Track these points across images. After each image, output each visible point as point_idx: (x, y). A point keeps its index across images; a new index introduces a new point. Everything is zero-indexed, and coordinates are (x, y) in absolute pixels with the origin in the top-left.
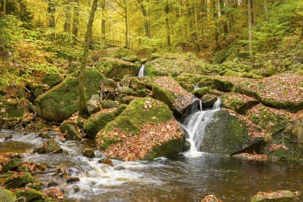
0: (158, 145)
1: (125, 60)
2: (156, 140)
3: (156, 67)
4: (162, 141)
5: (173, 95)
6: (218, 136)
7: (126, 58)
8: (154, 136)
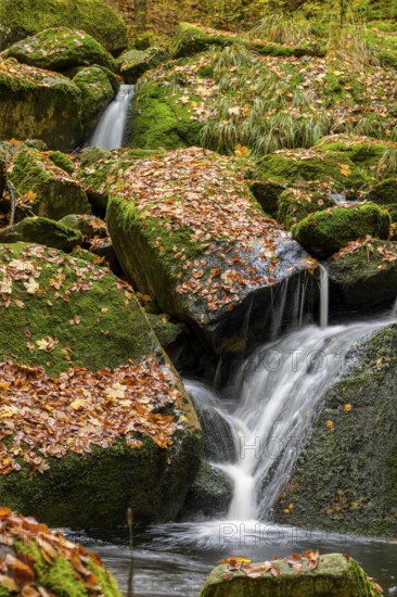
0: (31, 466)
1: (22, 59)
2: (25, 446)
3: (198, 98)
4: (58, 450)
5: (184, 241)
6: (369, 448)
7: (26, 47)
8: (19, 427)
